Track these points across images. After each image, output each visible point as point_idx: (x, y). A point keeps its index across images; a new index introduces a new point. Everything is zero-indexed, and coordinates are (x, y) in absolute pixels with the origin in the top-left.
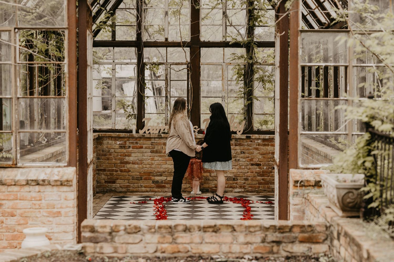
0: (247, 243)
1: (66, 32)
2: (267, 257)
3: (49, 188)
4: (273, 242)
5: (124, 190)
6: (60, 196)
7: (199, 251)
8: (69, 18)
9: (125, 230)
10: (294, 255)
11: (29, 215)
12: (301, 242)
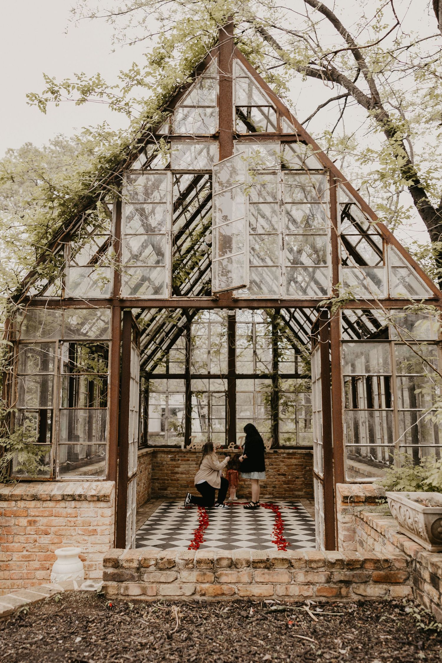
0: (308, 584)
1: (110, 344)
2: (334, 603)
3: (85, 504)
4: (341, 581)
5: (174, 496)
6: (96, 512)
7: (248, 593)
8: (113, 330)
9: (156, 564)
10: (367, 599)
11: (63, 533)
12: (376, 582)
